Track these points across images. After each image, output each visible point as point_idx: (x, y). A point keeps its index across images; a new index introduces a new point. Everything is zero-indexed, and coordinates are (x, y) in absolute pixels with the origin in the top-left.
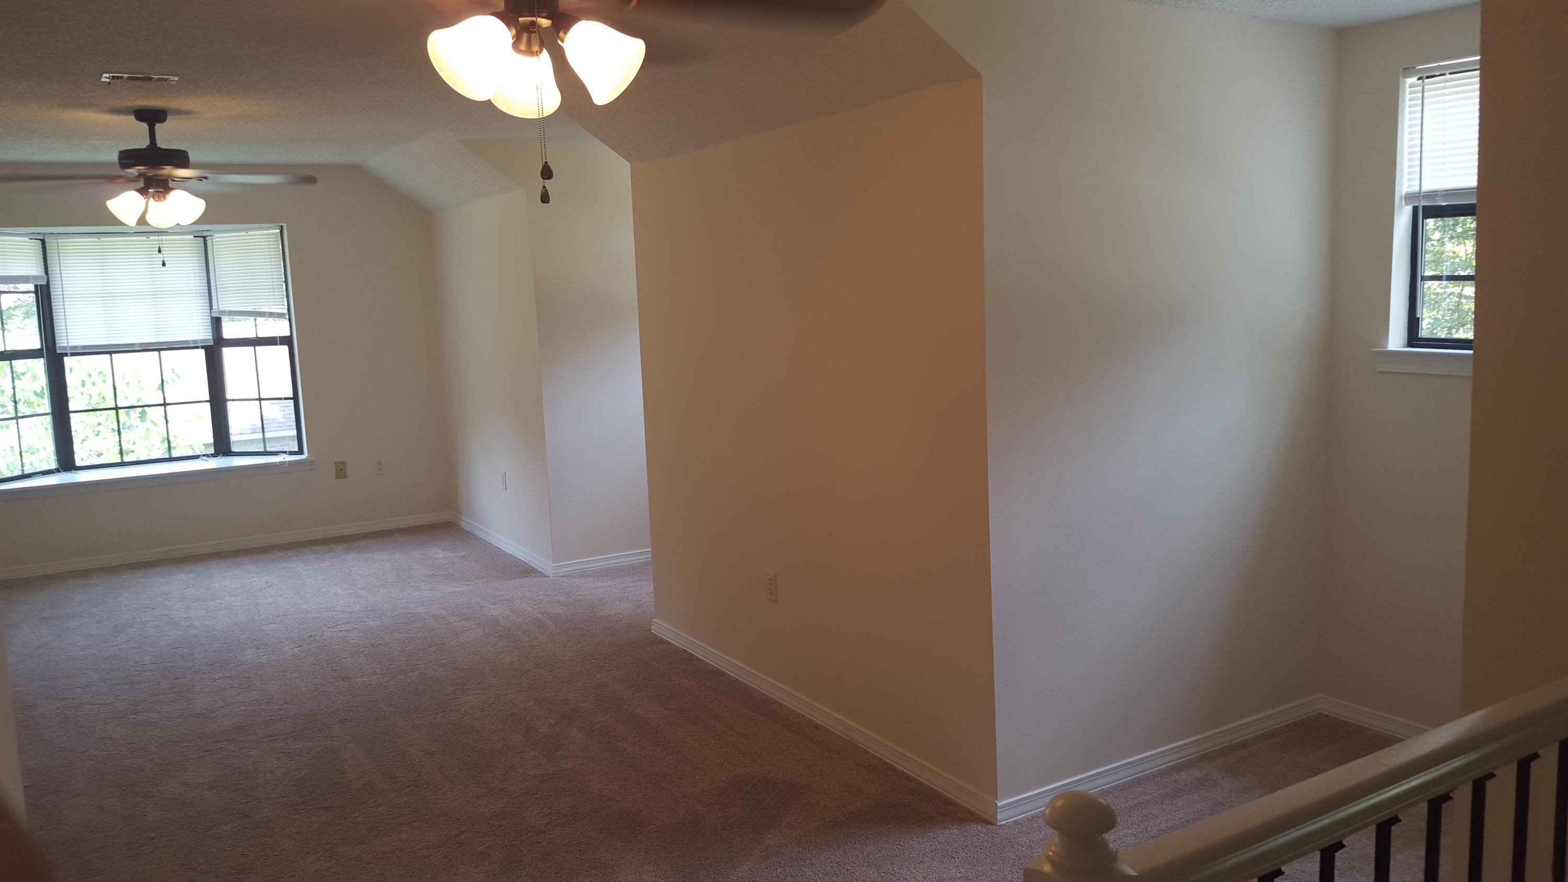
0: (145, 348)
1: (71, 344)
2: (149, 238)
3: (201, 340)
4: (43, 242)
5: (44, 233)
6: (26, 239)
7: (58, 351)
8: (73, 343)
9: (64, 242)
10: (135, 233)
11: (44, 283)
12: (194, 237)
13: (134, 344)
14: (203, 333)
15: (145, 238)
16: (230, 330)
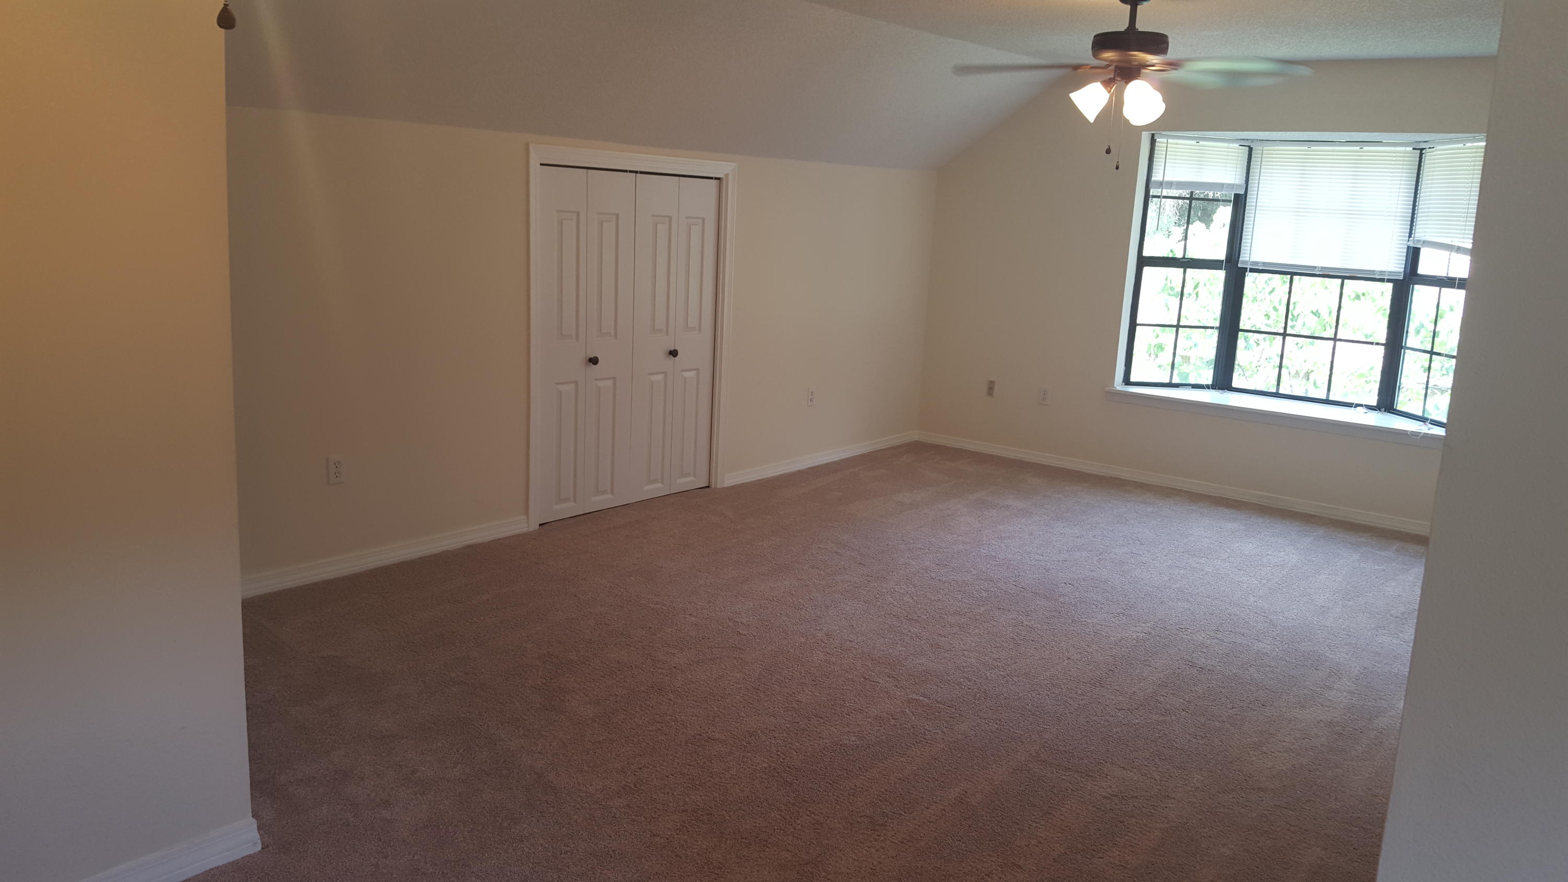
0: (1327, 274)
1: (1252, 259)
2: (1362, 148)
3: (1389, 272)
4: (1251, 149)
5: (1252, 140)
6: (1237, 145)
7: (1240, 265)
8: (1254, 258)
9: (1268, 148)
10: (1346, 142)
11: (1242, 192)
12: (1414, 149)
13: (1315, 267)
14: (1395, 264)
15: (1358, 148)
16: (1428, 265)
